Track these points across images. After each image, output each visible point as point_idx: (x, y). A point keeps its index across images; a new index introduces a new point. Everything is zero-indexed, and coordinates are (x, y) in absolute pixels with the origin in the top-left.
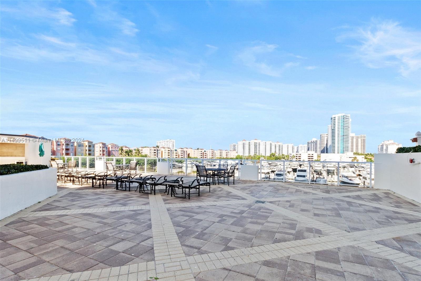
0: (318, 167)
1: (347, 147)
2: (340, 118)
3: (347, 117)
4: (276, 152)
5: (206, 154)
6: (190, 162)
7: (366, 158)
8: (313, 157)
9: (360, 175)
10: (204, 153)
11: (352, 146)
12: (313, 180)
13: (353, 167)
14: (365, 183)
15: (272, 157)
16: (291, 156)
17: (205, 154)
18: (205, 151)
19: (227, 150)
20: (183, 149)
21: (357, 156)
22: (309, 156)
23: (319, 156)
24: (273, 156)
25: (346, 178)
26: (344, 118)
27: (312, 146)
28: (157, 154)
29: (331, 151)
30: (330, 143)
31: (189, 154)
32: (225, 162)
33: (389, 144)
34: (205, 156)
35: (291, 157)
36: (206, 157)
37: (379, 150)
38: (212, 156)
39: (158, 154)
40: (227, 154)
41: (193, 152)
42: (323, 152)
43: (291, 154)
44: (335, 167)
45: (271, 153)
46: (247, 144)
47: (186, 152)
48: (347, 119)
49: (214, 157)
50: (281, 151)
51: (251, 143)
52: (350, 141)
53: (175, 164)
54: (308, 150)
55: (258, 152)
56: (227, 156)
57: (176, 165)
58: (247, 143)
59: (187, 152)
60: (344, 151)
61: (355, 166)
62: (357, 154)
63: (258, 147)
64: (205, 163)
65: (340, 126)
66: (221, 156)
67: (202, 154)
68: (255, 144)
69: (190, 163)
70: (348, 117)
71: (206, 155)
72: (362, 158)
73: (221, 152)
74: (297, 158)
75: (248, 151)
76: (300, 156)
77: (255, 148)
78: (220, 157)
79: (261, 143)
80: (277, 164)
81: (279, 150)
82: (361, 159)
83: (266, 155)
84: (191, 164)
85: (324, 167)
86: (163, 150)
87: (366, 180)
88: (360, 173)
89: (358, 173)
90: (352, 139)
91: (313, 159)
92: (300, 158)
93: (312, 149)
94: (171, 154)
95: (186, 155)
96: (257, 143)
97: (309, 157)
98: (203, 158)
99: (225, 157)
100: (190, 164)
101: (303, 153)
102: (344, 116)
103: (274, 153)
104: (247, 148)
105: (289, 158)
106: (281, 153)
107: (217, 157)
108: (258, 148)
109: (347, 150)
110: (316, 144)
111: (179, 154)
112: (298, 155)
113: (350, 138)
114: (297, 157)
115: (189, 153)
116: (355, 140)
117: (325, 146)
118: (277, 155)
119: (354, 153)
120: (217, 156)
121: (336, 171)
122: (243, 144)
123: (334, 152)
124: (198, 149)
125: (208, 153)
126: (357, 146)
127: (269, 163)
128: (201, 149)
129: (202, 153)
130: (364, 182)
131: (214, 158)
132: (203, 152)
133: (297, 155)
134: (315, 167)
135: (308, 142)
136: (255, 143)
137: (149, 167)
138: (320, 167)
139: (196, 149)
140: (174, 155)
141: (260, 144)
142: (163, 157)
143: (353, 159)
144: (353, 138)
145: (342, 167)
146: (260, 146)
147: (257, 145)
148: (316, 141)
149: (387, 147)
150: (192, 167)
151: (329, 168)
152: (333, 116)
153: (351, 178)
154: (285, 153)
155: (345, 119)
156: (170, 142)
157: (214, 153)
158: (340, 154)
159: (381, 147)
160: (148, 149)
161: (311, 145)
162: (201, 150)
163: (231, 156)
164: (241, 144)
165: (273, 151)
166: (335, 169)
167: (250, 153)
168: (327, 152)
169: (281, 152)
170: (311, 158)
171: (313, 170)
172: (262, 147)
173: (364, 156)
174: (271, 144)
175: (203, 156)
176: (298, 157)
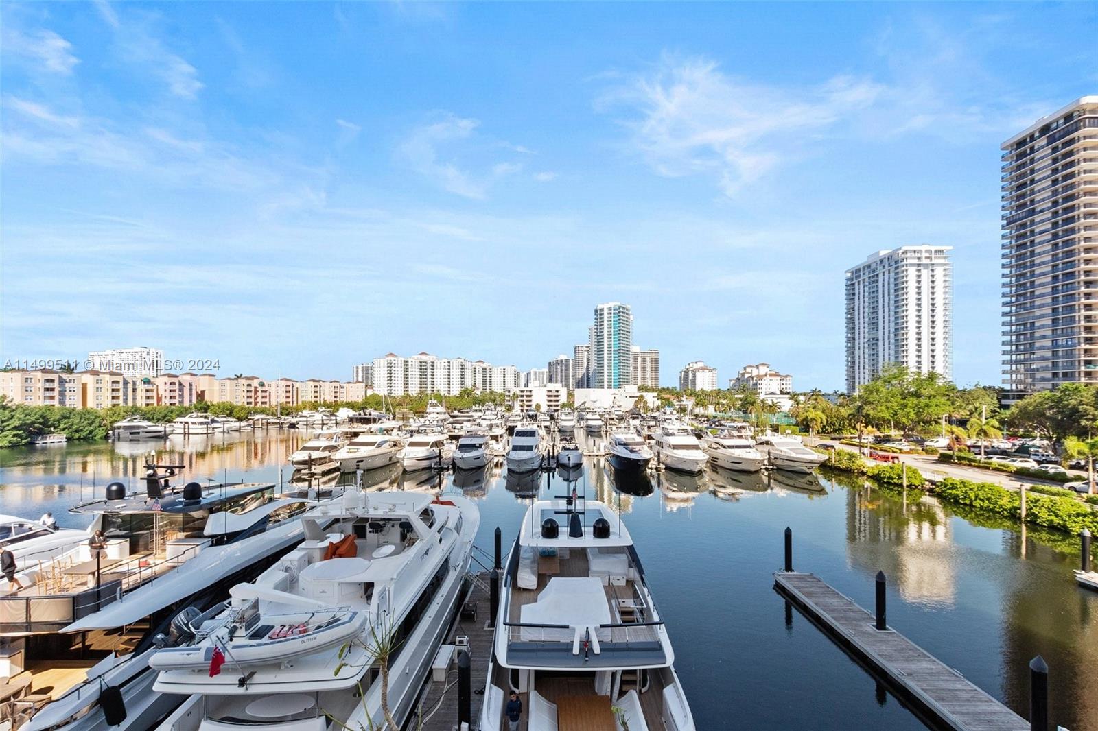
0: (567, 420)
1: (626, 374)
2: (613, 312)
3: (625, 311)
4: (477, 385)
5: (266, 391)
6: (202, 417)
7: (661, 398)
8: (558, 396)
9: (650, 437)
10: (260, 389)
11: (636, 372)
12: (551, 454)
13: (637, 418)
14: (661, 456)
15: (466, 397)
16: (509, 396)
17: (262, 391)
18: (262, 385)
19: (335, 381)
20: (177, 377)
21: (644, 394)
22: (550, 394)
23: (570, 395)
24: (468, 396)
25: (622, 447)
26: (619, 312)
27: (559, 372)
28: (62, 394)
29: (597, 384)
30: (593, 366)
31: (203, 392)
32: (327, 414)
33: (696, 369)
34: (263, 397)
35: (508, 398)
36: (264, 400)
37: (680, 380)
38: (288, 397)
39: (67, 393)
40: (335, 392)
41: (217, 388)
42: (580, 385)
43: (509, 391)
44: (603, 419)
45: (462, 387)
46: (400, 365)
47: (191, 385)
48: (625, 315)
49: (295, 399)
50: (488, 383)
51: (410, 363)
52: (632, 361)
53: (138, 427)
54: (550, 380)
55: (429, 386)
56: (335, 397)
57: (143, 430)
58: (399, 361)
59: (194, 387)
60: (622, 383)
61: (640, 414)
62: (643, 388)
63: (429, 373)
64: (258, 420)
65: (612, 330)
66: (316, 397)
67: (251, 391)
68: (421, 366)
69: (203, 420)
70: (627, 310)
71: (264, 394)
72: (654, 397)
73: (316, 387)
74: (522, 401)
75: (402, 382)
76: (530, 396)
77: (421, 375)
78: (313, 400)
79: (437, 364)
80: (472, 416)
81: (484, 380)
82: (651, 399)
83: (451, 392)
84: (207, 424)
85: (581, 418)
86: (88, 379)
87: (662, 447)
88: (651, 431)
89: (646, 432)
90: (636, 359)
91: (558, 401)
92: (530, 401)
93: (559, 378)
94: (125, 394)
95: (191, 394)
96: (426, 362)
97: (549, 396)
98: (256, 404)
99: (330, 398)
100: (201, 423)
101: (536, 387)
102: (619, 307)
103: (470, 388)
104: (399, 375)
105: (504, 400)
106: (488, 388)
107: (304, 399)
108: (429, 376)
109: (626, 381)
110: (567, 367)
111: (161, 392)
112: (525, 393)
113: (631, 356)
114: (522, 399)
115: (203, 389)
116: (639, 360)
117: (585, 371)
118: (479, 393)
119: (638, 387)
120: (303, 396)
121: (603, 428)
122: (389, 365)
123: (602, 386)
124: (238, 377)
125: (273, 389)
126: (644, 373)
127: (452, 414)
128: (247, 378)
129: (252, 389)
130: (659, 453)
131: (295, 403)
132: (256, 388)
133: (522, 394)
134: (563, 422)
135: (550, 363)
136: (421, 362)
137: (9, 442)
138: (573, 420)
139: (229, 379)
140: (138, 397)
141: (435, 365)
142: (91, 404)
143: (637, 399)
144: (636, 355)
145: (617, 419)
146: (435, 370)
147: (426, 369)
148: (567, 361)
149: (694, 376)
150: (207, 434)
151: (591, 423)
152: (600, 307)
153: (634, 447)
154: (498, 388)
155: (621, 314)
156: (144, 355)
157: (295, 389)
158: (613, 391)
159: (684, 375)
160: (17, 376)
161: (556, 369)
162: (249, 382)
163: (349, 395)
164: (382, 365)
165: (468, 384)
166: (603, 423)
167: (410, 389)
168: (588, 386)
169: (488, 385)
170: (553, 399)
171: (556, 427)
172: (440, 375)
173: (656, 394)
174: (462, 366)
175: (255, 399)
176: (525, 398)
